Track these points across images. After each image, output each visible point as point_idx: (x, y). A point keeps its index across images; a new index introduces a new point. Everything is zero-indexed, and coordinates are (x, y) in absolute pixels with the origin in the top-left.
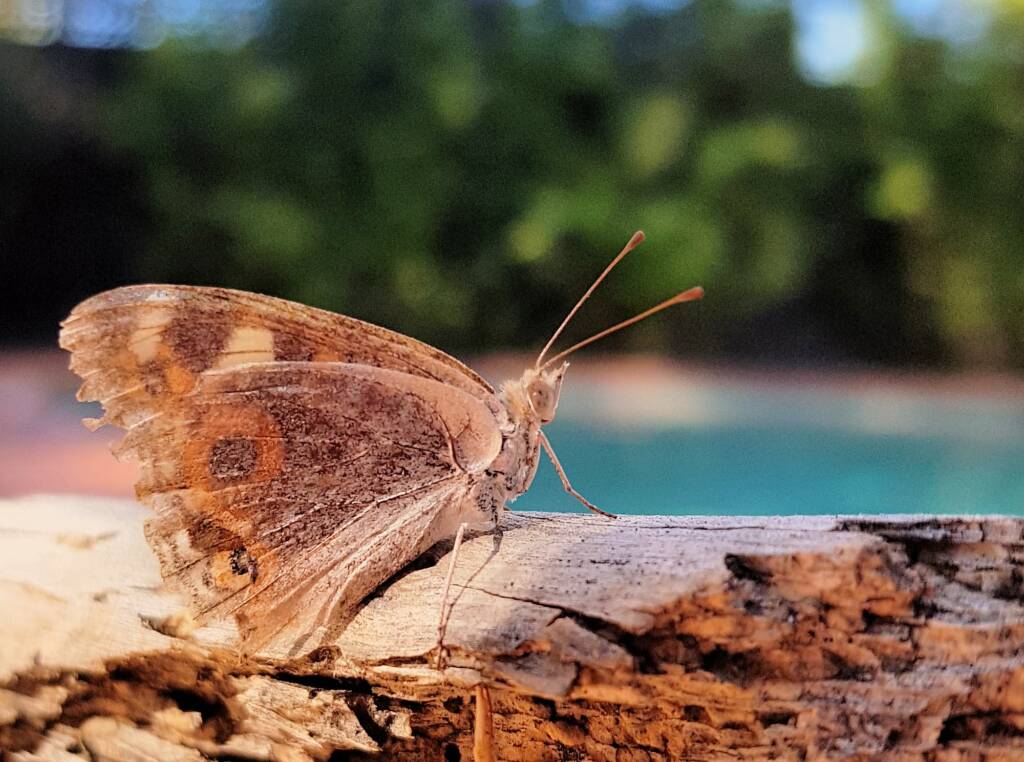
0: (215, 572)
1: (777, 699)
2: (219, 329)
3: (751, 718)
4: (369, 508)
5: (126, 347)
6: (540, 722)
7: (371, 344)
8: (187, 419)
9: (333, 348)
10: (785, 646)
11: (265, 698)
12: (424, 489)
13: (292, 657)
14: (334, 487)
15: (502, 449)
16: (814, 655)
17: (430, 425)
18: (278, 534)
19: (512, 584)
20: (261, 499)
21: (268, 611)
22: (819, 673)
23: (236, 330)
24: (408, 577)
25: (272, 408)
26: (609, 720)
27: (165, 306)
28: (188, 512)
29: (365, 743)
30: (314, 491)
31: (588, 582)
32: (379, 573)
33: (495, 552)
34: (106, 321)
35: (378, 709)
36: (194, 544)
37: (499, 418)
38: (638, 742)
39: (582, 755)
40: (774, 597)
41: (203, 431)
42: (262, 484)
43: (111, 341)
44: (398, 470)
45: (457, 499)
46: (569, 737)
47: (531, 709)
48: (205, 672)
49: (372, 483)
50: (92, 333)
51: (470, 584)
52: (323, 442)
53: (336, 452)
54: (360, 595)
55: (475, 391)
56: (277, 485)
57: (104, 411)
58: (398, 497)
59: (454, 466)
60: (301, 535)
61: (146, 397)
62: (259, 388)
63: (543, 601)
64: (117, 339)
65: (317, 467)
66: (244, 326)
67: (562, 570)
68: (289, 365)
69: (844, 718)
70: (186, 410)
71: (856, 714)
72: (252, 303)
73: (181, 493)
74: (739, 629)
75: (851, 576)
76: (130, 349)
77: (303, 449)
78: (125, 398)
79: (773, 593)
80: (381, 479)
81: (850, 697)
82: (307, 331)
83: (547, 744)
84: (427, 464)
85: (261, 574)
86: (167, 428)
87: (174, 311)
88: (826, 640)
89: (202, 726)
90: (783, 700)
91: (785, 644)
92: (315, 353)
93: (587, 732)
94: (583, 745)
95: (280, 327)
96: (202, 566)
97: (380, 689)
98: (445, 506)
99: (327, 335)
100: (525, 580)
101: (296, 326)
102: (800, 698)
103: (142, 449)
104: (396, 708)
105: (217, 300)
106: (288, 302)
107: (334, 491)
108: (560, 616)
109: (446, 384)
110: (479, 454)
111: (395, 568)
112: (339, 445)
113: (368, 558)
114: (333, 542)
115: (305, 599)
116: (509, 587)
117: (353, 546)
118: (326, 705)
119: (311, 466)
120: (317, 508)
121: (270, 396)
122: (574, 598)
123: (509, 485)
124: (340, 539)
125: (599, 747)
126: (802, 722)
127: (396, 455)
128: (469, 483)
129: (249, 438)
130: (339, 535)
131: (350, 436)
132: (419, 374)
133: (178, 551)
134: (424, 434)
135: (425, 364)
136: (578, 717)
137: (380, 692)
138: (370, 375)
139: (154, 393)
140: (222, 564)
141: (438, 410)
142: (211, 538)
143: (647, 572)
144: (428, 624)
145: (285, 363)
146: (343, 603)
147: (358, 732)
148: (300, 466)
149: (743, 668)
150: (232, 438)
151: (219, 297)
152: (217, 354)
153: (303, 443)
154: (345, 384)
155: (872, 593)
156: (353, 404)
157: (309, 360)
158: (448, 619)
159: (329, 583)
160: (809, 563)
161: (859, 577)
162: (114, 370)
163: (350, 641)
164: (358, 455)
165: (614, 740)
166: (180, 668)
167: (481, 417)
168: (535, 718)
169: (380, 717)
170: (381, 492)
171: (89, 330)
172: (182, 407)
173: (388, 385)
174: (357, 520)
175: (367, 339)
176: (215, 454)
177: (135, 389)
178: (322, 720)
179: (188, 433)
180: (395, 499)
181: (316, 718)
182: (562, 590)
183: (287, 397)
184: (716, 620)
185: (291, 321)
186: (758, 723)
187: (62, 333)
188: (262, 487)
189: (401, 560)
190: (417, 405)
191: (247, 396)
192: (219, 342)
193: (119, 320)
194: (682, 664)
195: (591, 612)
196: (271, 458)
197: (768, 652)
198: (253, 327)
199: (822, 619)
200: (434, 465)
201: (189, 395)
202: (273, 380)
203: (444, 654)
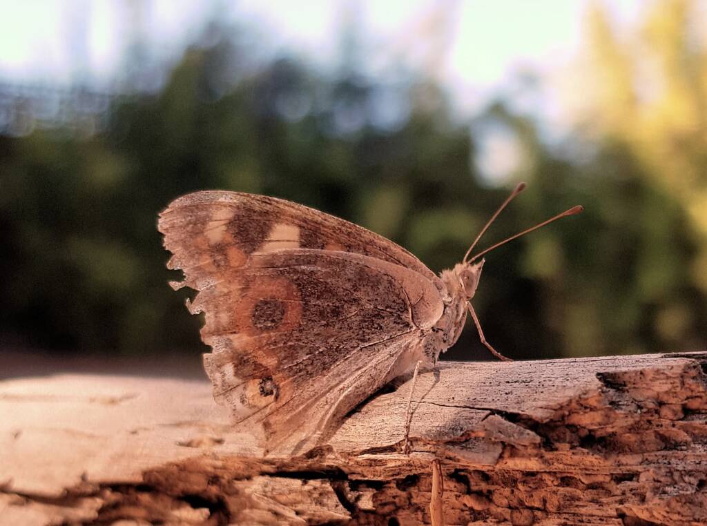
0: (249, 393)
1: (627, 465)
2: (265, 224)
3: (608, 479)
4: (355, 351)
5: (202, 232)
6: (460, 496)
7: (363, 240)
8: (240, 285)
9: (338, 241)
10: (632, 430)
11: (267, 489)
12: (392, 339)
13: (294, 456)
14: (333, 336)
15: (444, 314)
16: (650, 436)
17: (398, 296)
18: (294, 368)
19: (453, 398)
20: (285, 343)
21: (285, 420)
22: (653, 447)
23: (276, 225)
24: (378, 398)
25: (296, 280)
26: (507, 491)
27: (230, 206)
28: (236, 350)
29: (341, 514)
30: (320, 338)
31: (506, 394)
32: (360, 395)
33: (436, 382)
34: (191, 214)
35: (351, 490)
36: (236, 374)
37: (442, 293)
38: (527, 504)
39: (487, 516)
40: (627, 398)
41: (250, 293)
42: (286, 332)
43: (193, 227)
44: (376, 326)
45: (412, 347)
46: (479, 504)
47: (455, 487)
48: (214, 479)
49: (358, 335)
50: (181, 222)
51: (423, 400)
52: (328, 305)
53: (336, 312)
54: (345, 410)
55: (427, 274)
56: (296, 334)
57: (185, 277)
58: (375, 344)
59: (412, 324)
60: (309, 368)
61: (214, 269)
62: (288, 266)
63: (476, 407)
64: (197, 225)
65: (323, 322)
66: (282, 222)
67: (487, 388)
68: (309, 251)
69: (670, 473)
70: (240, 279)
71: (677, 470)
72: (286, 208)
73: (232, 337)
74: (606, 419)
75: (678, 382)
76: (205, 234)
77: (315, 309)
78: (199, 268)
79: (627, 396)
80: (364, 332)
81: (673, 461)
82: (321, 228)
83: (463, 511)
84: (395, 322)
85: (282, 395)
86: (226, 290)
87: (236, 210)
88: (657, 426)
89: (209, 518)
90: (630, 465)
91: (633, 429)
92: (326, 244)
93: (491, 501)
94: (488, 510)
95: (305, 225)
96: (240, 389)
97: (355, 475)
98: (404, 351)
99: (335, 232)
100: (462, 395)
101: (315, 225)
102: (641, 463)
103: (208, 304)
104: (363, 489)
105: (264, 204)
106: (310, 209)
107: (333, 339)
108: (490, 414)
109: (410, 269)
110: (429, 316)
111: (370, 392)
112: (338, 307)
113: (354, 385)
114: (330, 374)
115: (310, 412)
116: (452, 401)
117: (343, 376)
118: (315, 489)
119: (319, 321)
120: (321, 350)
121: (296, 272)
122: (498, 403)
123: (445, 339)
124: (335, 371)
125: (500, 510)
126: (643, 478)
127: (375, 316)
128: (421, 336)
129: (280, 300)
130: (334, 369)
131: (346, 302)
132: (392, 261)
133: (226, 377)
134: (394, 302)
135: (397, 255)
136: (485, 492)
137: (354, 477)
138: (361, 260)
139: (219, 266)
140: (253, 388)
141: (403, 286)
142: (248, 370)
143: (546, 385)
144: (396, 425)
145: (307, 249)
146: (334, 415)
147: (337, 506)
148: (313, 321)
149: (605, 447)
150: (269, 300)
151: (265, 202)
152: (262, 241)
153: (315, 305)
154: (344, 266)
155: (689, 394)
156: (349, 280)
157: (322, 249)
158: (410, 422)
159: (327, 402)
160: (651, 376)
161: (683, 383)
162: (193, 248)
163: (339, 440)
164: (350, 315)
165: (509, 505)
166: (194, 478)
167: (431, 292)
168: (456, 493)
169: (351, 496)
170: (363, 341)
171: (179, 220)
172: (237, 277)
173: (373, 268)
174: (347, 359)
175: (361, 236)
176: (256, 310)
177: (207, 262)
178: (309, 501)
179: (240, 294)
180: (372, 345)
181: (304, 500)
182: (490, 399)
183: (307, 272)
184: (592, 413)
185: (312, 221)
186: (613, 482)
187: (160, 221)
188: (285, 335)
189: (375, 387)
190: (390, 282)
191: (281, 271)
192: (264, 232)
193: (199, 213)
194: (568, 443)
195: (511, 410)
196: (293, 315)
197: (621, 435)
198: (287, 224)
199: (657, 412)
200: (399, 323)
201: (243, 268)
202: (299, 260)
203: (409, 444)
